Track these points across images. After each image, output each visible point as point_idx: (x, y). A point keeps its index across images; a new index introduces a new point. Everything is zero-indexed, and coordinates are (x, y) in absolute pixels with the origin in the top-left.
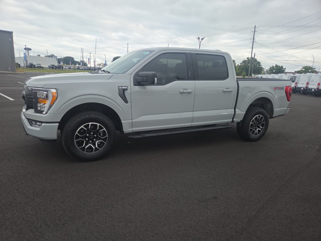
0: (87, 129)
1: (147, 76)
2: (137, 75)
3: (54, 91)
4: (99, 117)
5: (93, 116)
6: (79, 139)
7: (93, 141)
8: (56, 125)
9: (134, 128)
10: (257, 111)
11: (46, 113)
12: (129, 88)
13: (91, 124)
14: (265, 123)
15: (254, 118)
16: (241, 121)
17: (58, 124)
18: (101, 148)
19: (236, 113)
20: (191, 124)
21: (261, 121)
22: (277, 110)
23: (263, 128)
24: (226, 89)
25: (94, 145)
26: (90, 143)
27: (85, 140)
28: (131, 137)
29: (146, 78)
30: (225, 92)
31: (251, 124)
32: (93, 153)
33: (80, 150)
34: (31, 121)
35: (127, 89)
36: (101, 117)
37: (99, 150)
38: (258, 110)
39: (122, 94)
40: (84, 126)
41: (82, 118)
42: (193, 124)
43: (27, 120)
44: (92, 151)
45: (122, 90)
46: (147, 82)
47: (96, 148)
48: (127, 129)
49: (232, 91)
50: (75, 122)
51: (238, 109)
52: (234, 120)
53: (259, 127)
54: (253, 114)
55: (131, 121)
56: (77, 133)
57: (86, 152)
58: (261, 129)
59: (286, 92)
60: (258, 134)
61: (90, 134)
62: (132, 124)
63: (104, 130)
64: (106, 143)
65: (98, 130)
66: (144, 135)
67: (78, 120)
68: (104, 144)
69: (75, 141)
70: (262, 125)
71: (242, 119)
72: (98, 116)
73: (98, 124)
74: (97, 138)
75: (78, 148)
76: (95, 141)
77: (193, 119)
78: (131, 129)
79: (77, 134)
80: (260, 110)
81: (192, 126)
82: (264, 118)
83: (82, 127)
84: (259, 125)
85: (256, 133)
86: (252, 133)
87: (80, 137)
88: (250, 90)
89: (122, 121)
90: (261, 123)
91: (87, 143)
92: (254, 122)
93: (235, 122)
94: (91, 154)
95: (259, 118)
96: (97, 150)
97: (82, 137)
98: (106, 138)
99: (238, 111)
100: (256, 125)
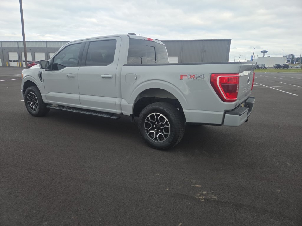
13: (31, 93)
15: (149, 116)
17: (23, 91)
19: (121, 104)
21: (162, 123)
22: (192, 112)
24: (105, 74)
30: (103, 78)
39: (40, 76)
42: (82, 106)
49: (111, 78)
51: (124, 99)
52: (122, 112)
53: (163, 132)
55: (45, 95)
56: (28, 97)
58: (164, 134)
60: (161, 140)
63: (36, 99)
70: (166, 130)
75: (29, 106)
77: (80, 102)
78: (47, 101)
81: (82, 108)
82: (166, 119)
84: (162, 128)
85: (156, 137)
86: (149, 135)
87: (28, 100)
88: (136, 77)
89: (42, 94)
90: (162, 125)
91: (32, 105)
92: (150, 122)
93: (124, 114)
94: (33, 112)
95: (157, 118)
96: (35, 110)
97: (30, 100)
98: (37, 104)
99: (124, 102)
100: (158, 127)
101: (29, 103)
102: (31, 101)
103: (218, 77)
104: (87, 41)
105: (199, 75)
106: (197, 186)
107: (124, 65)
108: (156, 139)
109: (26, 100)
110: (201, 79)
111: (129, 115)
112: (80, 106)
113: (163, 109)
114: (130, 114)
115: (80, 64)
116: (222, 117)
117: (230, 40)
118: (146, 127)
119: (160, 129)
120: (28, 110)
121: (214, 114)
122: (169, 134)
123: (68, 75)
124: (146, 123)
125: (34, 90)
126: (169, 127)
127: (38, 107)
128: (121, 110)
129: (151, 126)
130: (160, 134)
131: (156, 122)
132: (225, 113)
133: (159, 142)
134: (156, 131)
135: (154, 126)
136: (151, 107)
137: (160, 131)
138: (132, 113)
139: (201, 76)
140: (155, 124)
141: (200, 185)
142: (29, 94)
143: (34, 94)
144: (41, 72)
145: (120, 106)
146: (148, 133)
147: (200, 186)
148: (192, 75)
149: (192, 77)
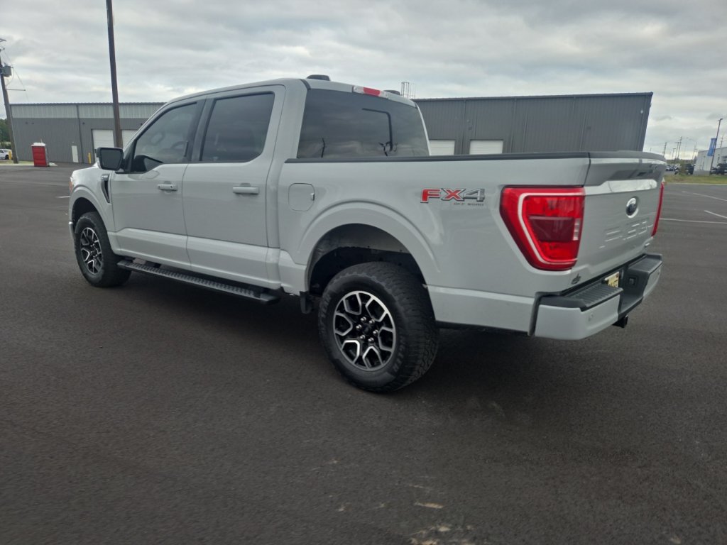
0: (87, 236)
12: (110, 177)
15: (343, 299)
17: (71, 223)
19: (280, 264)
24: (243, 185)
30: (238, 194)
35: (108, 180)
37: (98, 271)
39: (104, 186)
45: (104, 181)
47: (94, 267)
49: (255, 194)
51: (285, 252)
52: (282, 285)
53: (377, 345)
55: (114, 234)
56: (81, 239)
59: (508, 212)
63: (98, 243)
65: (94, 241)
68: (100, 264)
75: (84, 261)
81: (194, 271)
82: (386, 311)
84: (377, 334)
85: (360, 357)
86: (344, 349)
87: (83, 246)
88: (312, 194)
89: (108, 233)
90: (377, 325)
91: (91, 258)
92: (348, 315)
93: (286, 291)
94: (92, 275)
95: (364, 305)
96: (96, 271)
97: (86, 247)
98: (100, 256)
99: (285, 258)
100: (367, 330)
101: (85, 254)
102: (88, 247)
103: (522, 197)
105: (470, 190)
106: (432, 506)
107: (288, 161)
108: (360, 361)
109: (78, 245)
110: (474, 201)
111: (298, 294)
112: (189, 264)
113: (377, 282)
114: (301, 293)
115: (188, 159)
116: (530, 311)
117: (649, 96)
118: (338, 327)
119: (372, 335)
120: (82, 270)
121: (508, 303)
122: (392, 350)
123: (162, 185)
124: (337, 316)
125: (92, 221)
126: (393, 331)
127: (102, 263)
128: (279, 279)
129: (349, 326)
130: (371, 350)
131: (361, 316)
132: (539, 301)
133: (369, 369)
134: (362, 340)
135: (358, 327)
136: (348, 275)
137: (372, 342)
138: (304, 290)
139: (477, 192)
140: (360, 322)
141: (440, 503)
142: (83, 232)
143: (93, 232)
144: (106, 177)
145: (277, 270)
146: (342, 343)
147: (440, 507)
148: (453, 190)
149: (452, 195)
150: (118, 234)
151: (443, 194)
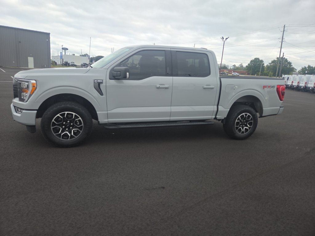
0: (63, 118)
1: (120, 71)
2: (113, 70)
3: (34, 82)
4: (75, 107)
5: (68, 106)
6: (55, 126)
7: (69, 129)
8: (35, 113)
9: (110, 119)
10: (242, 110)
11: (27, 101)
12: (104, 81)
13: (67, 113)
14: (253, 121)
15: (239, 116)
16: (225, 118)
17: (36, 112)
18: (76, 136)
19: (219, 110)
20: (169, 118)
21: (248, 120)
22: (267, 109)
23: (252, 126)
24: (207, 85)
25: (70, 133)
26: (67, 131)
27: (62, 127)
28: (106, 127)
29: (119, 72)
30: (205, 88)
31: (237, 122)
32: (69, 140)
33: (56, 136)
34: (17, 109)
35: (102, 83)
36: (77, 108)
37: (75, 137)
38: (245, 109)
39: (98, 86)
40: (60, 115)
41: (58, 107)
42: (171, 118)
43: (14, 107)
44: (68, 138)
45: (97, 84)
46: (120, 76)
47: (71, 136)
48: (102, 119)
49: (213, 88)
50: (51, 110)
51: (221, 107)
52: (217, 117)
53: (247, 126)
54: (238, 112)
55: (106, 112)
56: (53, 120)
57: (62, 138)
58: (249, 128)
59: (278, 91)
60: (245, 132)
61: (66, 122)
62: (108, 116)
63: (80, 119)
64: (81, 132)
65: (74, 119)
66: (120, 126)
67: (55, 109)
68: (80, 132)
69: (52, 128)
70: (250, 124)
71: (226, 117)
72: (73, 106)
73: (74, 114)
74: (73, 127)
75: (55, 134)
76: (71, 129)
77: (171, 114)
78: (107, 120)
79: (53, 122)
80: (247, 108)
81: (171, 120)
82: (251, 117)
83: (58, 115)
86: (238, 131)
89: (97, 112)
92: (240, 120)
94: (67, 141)
95: (245, 117)
96: (73, 138)
97: (58, 125)
100: (243, 123)
101: (56, 130)
102: (61, 125)
103: (281, 87)
104: (172, 50)
105: (272, 86)
108: (243, 132)
110: (273, 88)
115: (167, 75)
117: (49, 34)
118: (236, 125)
123: (160, 86)
129: (239, 124)
130: (245, 128)
132: (280, 107)
148: (269, 85)
149: (269, 87)
150: (108, 112)
151: (267, 87)
